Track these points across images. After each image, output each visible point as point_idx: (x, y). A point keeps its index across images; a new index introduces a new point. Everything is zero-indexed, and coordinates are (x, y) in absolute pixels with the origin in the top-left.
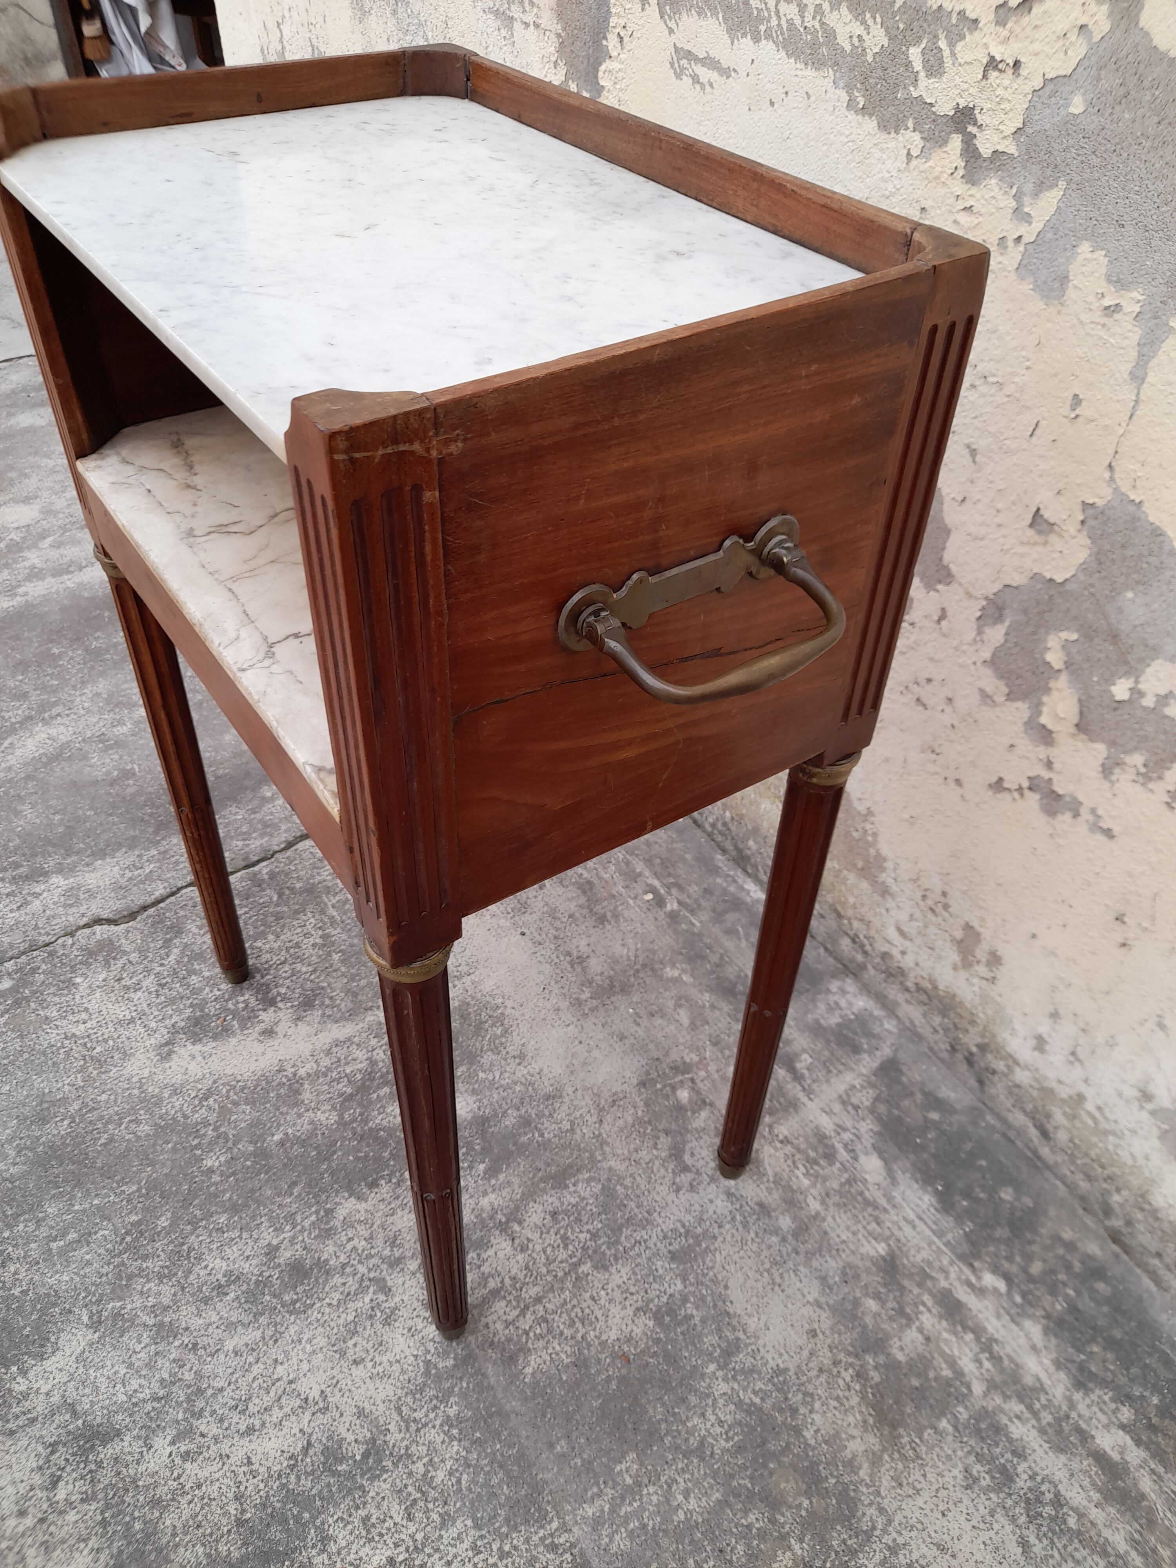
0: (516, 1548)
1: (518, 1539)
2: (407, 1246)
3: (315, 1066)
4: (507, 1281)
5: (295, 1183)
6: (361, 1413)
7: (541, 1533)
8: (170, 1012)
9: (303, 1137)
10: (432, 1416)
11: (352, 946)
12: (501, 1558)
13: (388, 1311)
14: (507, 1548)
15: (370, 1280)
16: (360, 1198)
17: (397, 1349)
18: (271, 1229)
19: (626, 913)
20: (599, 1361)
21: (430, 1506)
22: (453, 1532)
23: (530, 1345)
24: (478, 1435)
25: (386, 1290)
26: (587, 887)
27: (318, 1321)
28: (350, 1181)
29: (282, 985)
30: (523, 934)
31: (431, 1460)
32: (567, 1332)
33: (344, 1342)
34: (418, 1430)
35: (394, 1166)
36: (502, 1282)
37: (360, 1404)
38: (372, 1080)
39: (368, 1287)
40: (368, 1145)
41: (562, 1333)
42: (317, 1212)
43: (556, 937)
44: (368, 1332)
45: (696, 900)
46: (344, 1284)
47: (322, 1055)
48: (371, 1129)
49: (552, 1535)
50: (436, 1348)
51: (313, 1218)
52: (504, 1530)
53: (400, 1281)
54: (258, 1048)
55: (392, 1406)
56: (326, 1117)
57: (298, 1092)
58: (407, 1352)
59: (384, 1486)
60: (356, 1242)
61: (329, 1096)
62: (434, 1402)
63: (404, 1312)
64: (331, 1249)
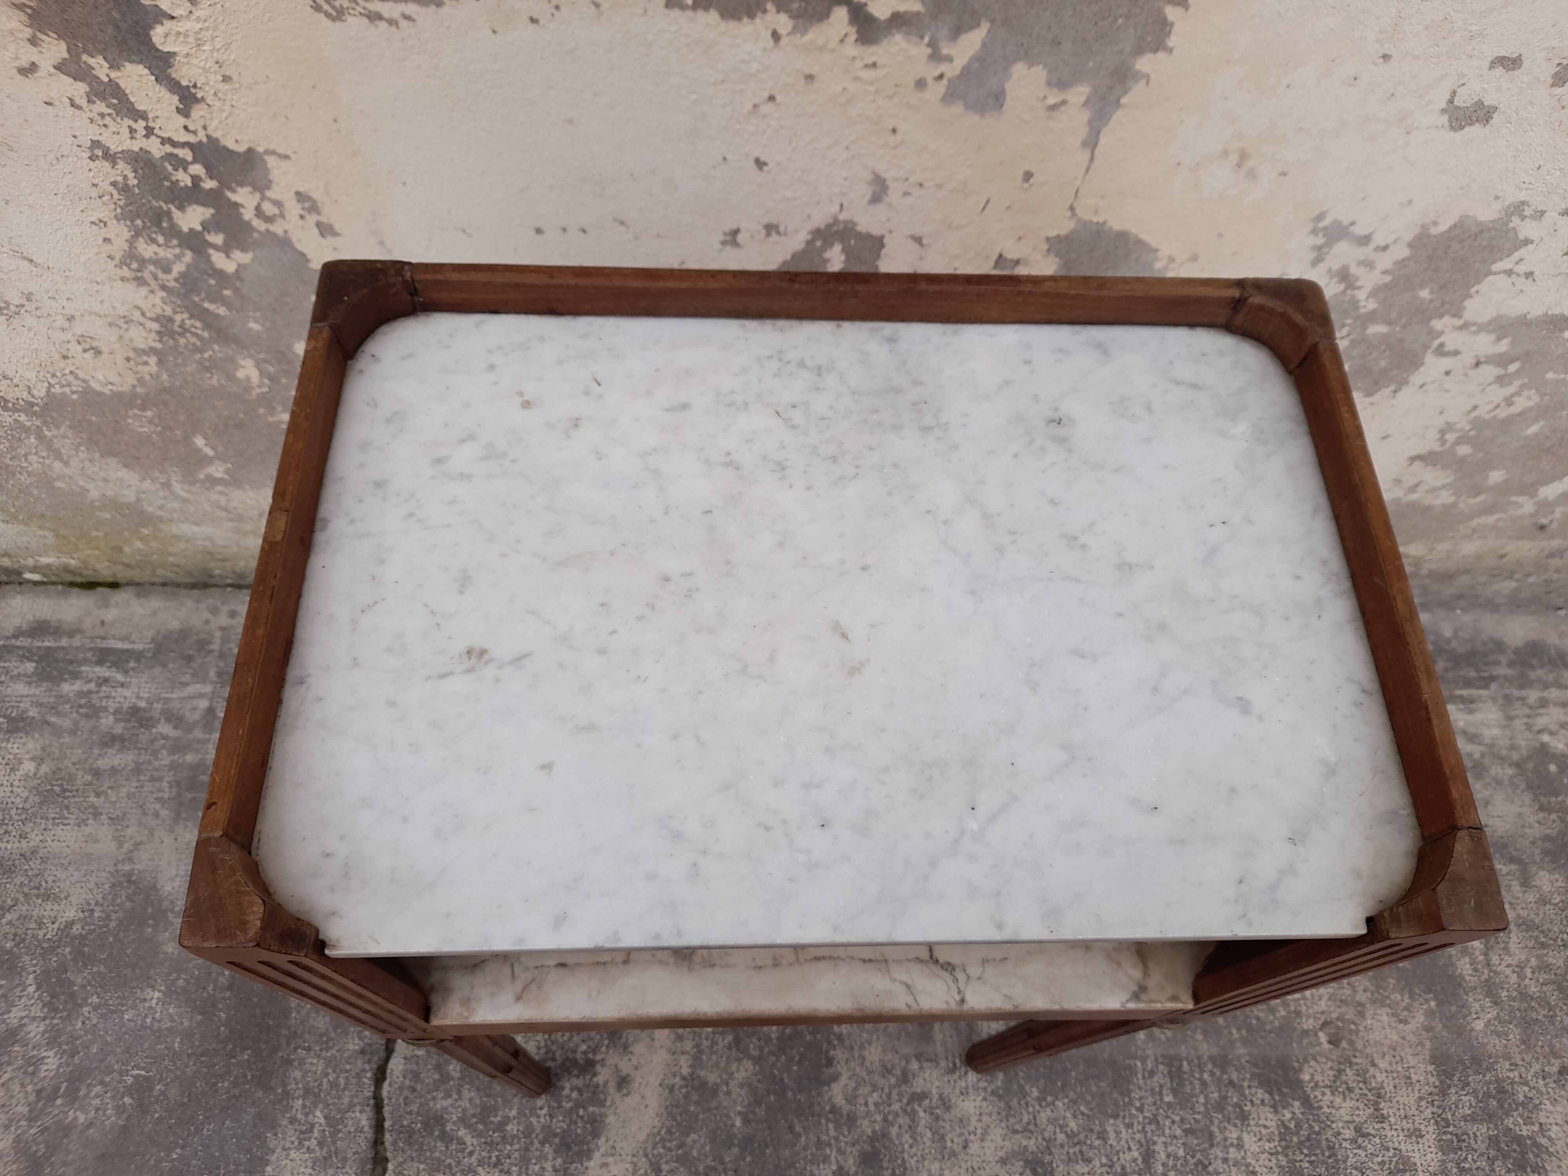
0: (1141, 1098)
1: (1136, 1095)
2: (897, 1062)
3: (686, 1056)
5: (791, 1128)
6: (1003, 1161)
7: (1140, 1076)
8: (537, 1168)
9: (752, 1099)
10: (1031, 1109)
12: (1142, 1111)
13: (939, 1103)
14: (1138, 1104)
15: (908, 1104)
16: (835, 1078)
17: (972, 1111)
18: (822, 1166)
21: (1089, 1142)
22: (1112, 1135)
24: (1059, 1084)
25: (923, 1096)
27: (918, 1161)
28: (816, 1079)
29: (577, 1046)
31: (1060, 1126)
33: (945, 1148)
34: (1036, 1125)
37: (997, 1158)
39: (913, 1109)
42: (828, 1120)
44: (947, 1125)
46: (900, 1127)
47: (678, 1045)
48: (778, 1038)
49: (1144, 1070)
50: (986, 1081)
51: (831, 1126)
52: (1127, 1100)
53: (922, 1081)
54: (633, 1100)
55: (1010, 1135)
56: (744, 1071)
57: (704, 1084)
58: (978, 1104)
59: (1060, 1169)
60: (871, 1101)
61: (724, 1059)
62: (1022, 1102)
63: (946, 1091)
64: (866, 1123)
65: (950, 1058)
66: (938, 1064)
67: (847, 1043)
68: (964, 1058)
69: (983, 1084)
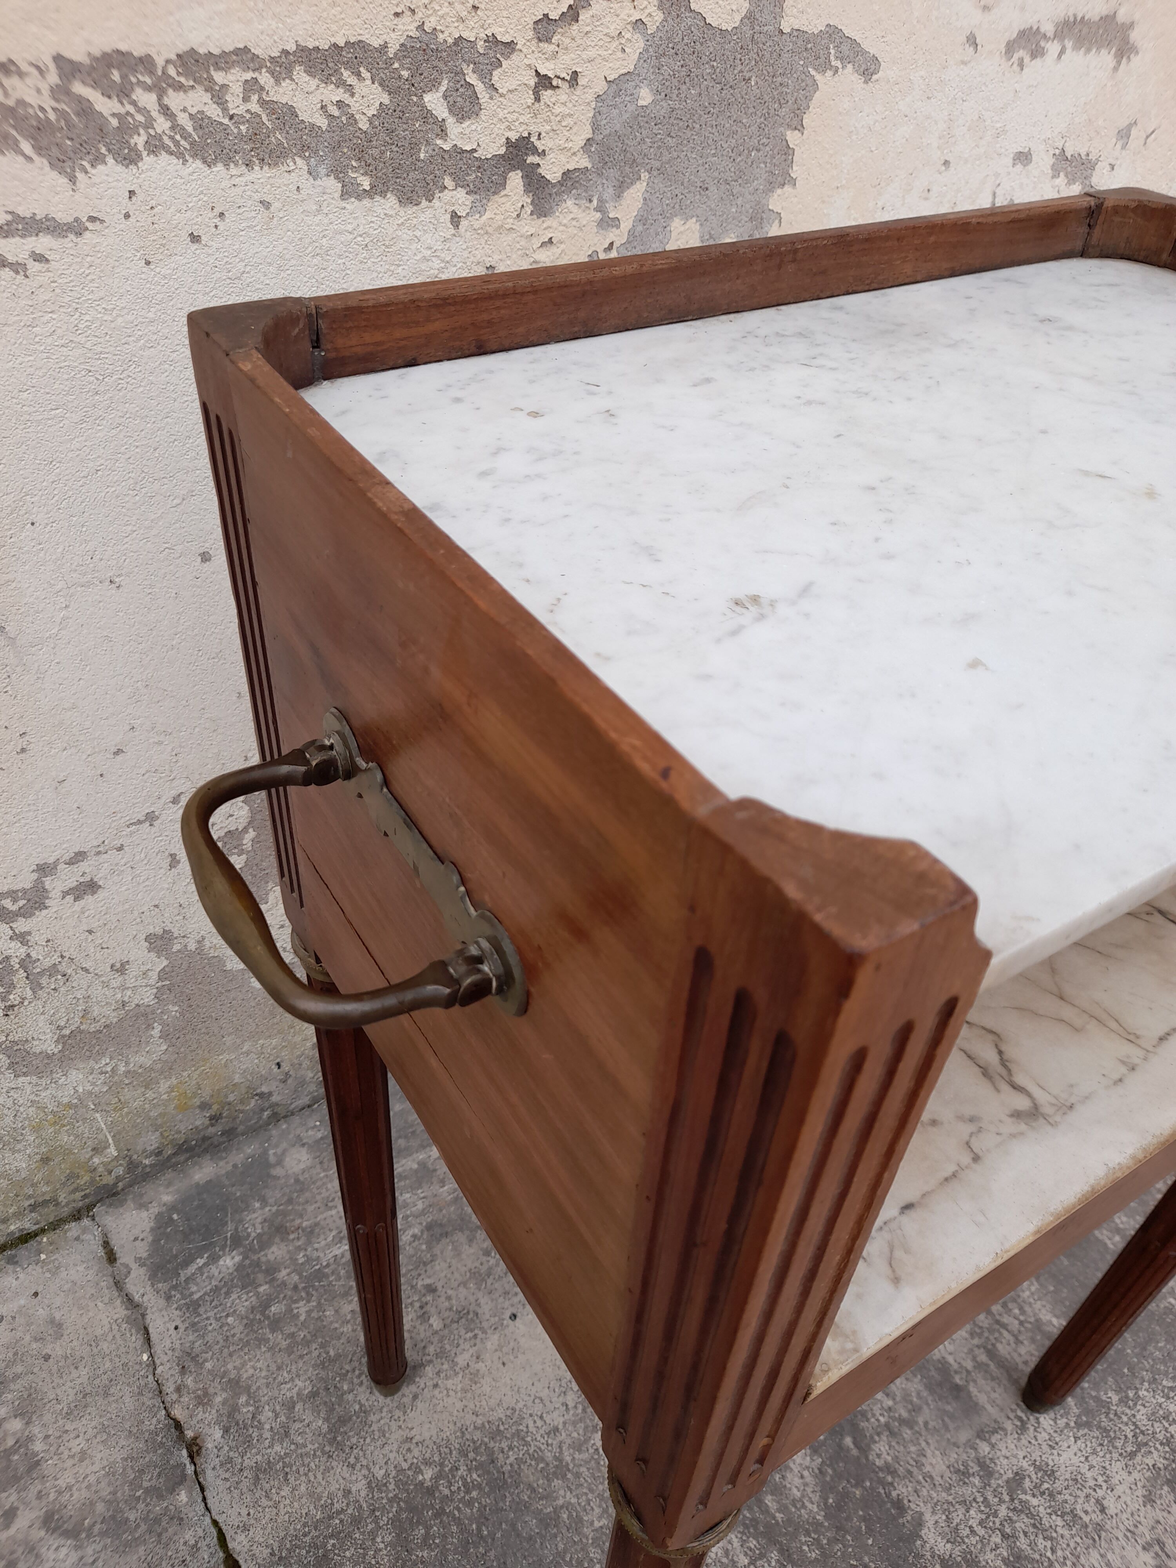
2: (965, 1456)
4: (976, 1341)
6: (1149, 1499)
10: (1125, 1419)
13: (1040, 1475)
15: (1012, 1500)
16: (919, 1522)
17: (1075, 1460)
23: (1032, 1320)
24: (1126, 1370)
25: (1017, 1479)
26: (437, 1231)
28: (900, 1539)
30: (514, 1317)
31: (1164, 1418)
33: (1087, 1526)
34: (1142, 1432)
35: (871, 1480)
36: (978, 1347)
37: (1141, 1500)
38: (755, 1522)
39: (1021, 1501)
40: (849, 1519)
44: (1067, 1497)
46: (1025, 1534)
48: (826, 1517)
50: (1062, 1416)
53: (1005, 1462)
55: (1131, 1463)
58: (1074, 1448)
60: (973, 1523)
62: (1112, 1416)
63: (1036, 1456)
64: (990, 1556)
65: (1012, 1415)
66: (1004, 1430)
67: (901, 1471)
68: (1024, 1407)
69: (1062, 1422)
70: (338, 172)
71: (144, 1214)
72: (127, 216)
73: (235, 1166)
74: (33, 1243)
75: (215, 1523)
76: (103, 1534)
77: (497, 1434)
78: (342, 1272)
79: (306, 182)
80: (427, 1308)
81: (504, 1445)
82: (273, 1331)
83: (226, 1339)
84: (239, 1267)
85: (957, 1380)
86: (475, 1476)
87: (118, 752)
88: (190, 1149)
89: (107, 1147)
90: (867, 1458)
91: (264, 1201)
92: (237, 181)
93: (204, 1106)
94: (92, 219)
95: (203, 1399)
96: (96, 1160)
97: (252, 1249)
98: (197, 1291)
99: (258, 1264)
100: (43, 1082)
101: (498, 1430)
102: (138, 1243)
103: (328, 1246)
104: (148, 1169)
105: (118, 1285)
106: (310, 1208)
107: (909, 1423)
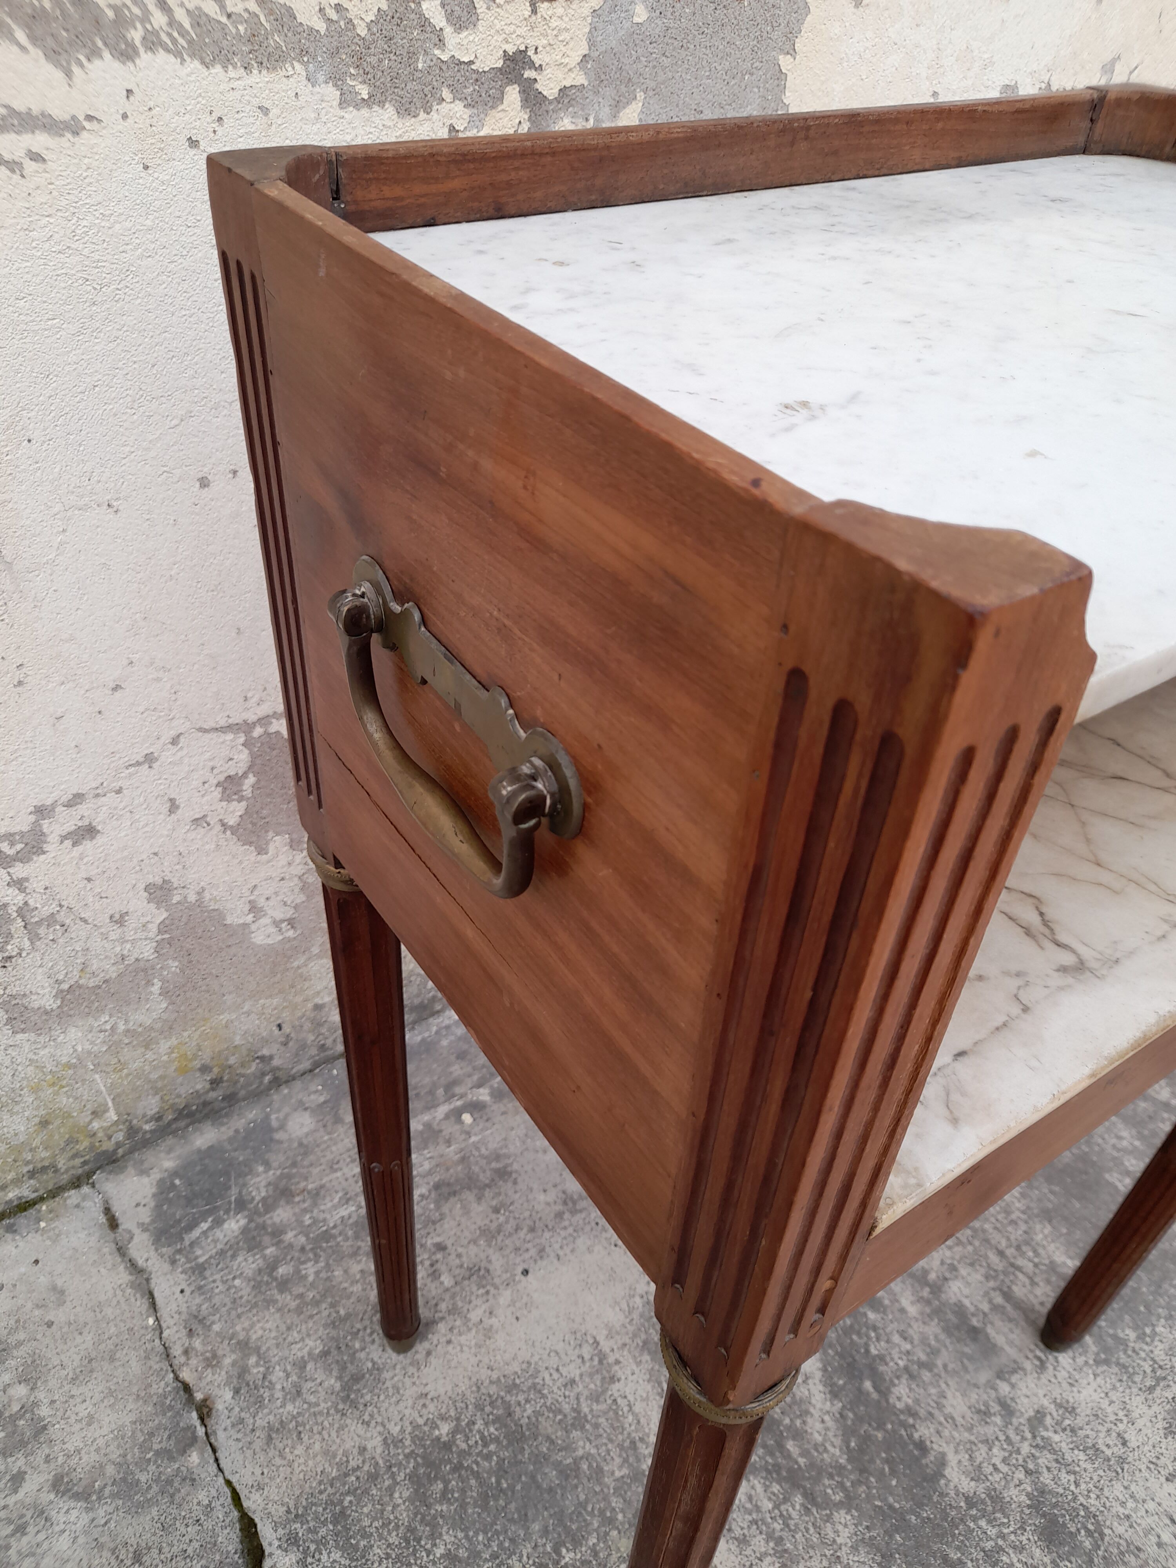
2: (985, 1397)
3: (768, 1560)
4: (992, 1284)
9: (878, 1558)
10: (1143, 1355)
11: (545, 1532)
13: (1061, 1412)
15: (1034, 1437)
16: (942, 1462)
17: (1096, 1397)
19: (492, 1146)
20: (1039, 1200)
23: (1047, 1262)
24: (1142, 1308)
25: (1039, 1417)
26: (445, 1190)
27: (1098, 1497)
28: (925, 1479)
30: (526, 1272)
32: (1023, 1227)
33: (1109, 1460)
34: (1161, 1367)
35: (892, 1423)
36: (994, 1289)
37: (1162, 1432)
38: (777, 1468)
39: (1043, 1438)
40: (872, 1461)
41: (1025, 1232)
42: (975, 1519)
43: (532, 1230)
44: (1089, 1432)
45: (474, 1068)
46: (1048, 1469)
47: (749, 1552)
48: (849, 1460)
50: (1080, 1354)
51: (983, 1523)
53: (1026, 1401)
55: (1150, 1397)
56: (844, 1528)
58: (1094, 1385)
60: (997, 1461)
61: (812, 1530)
62: (1130, 1352)
63: (1056, 1393)
64: (1013, 1492)
65: (1030, 1355)
66: (1023, 1369)
67: (922, 1413)
68: (1042, 1346)
69: (1080, 1360)
70: (337, 79)
71: (145, 1180)
72: (125, 116)
73: (237, 1131)
74: (32, 1212)
75: (229, 1483)
76: (113, 1496)
77: (513, 1387)
78: (350, 1233)
79: (305, 88)
80: (438, 1266)
81: (521, 1398)
82: (281, 1292)
83: (234, 1301)
84: (245, 1231)
85: (975, 1322)
86: (492, 1429)
87: (117, 688)
88: (191, 1115)
89: (106, 1111)
90: (887, 1401)
91: (267, 1164)
92: (235, 84)
93: (205, 1069)
94: (89, 118)
95: (212, 1361)
96: (96, 1125)
97: (256, 1212)
98: (202, 1255)
99: (264, 1227)
100: (41, 1039)
101: (515, 1385)
102: (140, 1208)
103: (335, 1207)
104: (148, 1136)
105: (121, 1251)
106: (315, 1171)
107: (928, 1366)
